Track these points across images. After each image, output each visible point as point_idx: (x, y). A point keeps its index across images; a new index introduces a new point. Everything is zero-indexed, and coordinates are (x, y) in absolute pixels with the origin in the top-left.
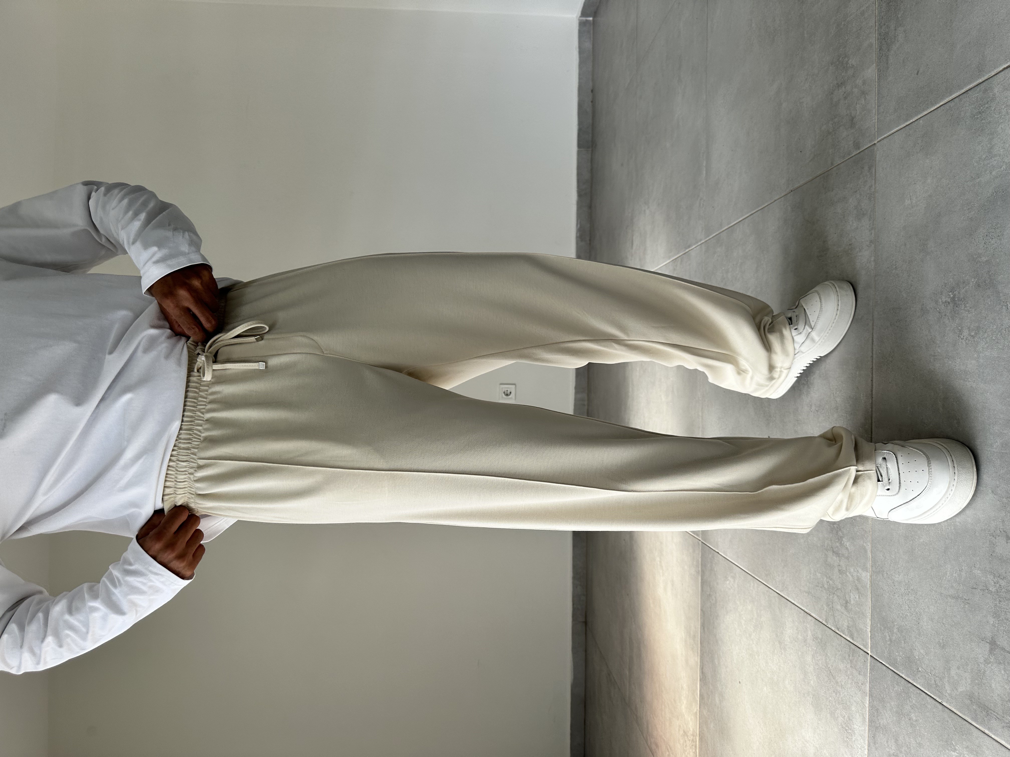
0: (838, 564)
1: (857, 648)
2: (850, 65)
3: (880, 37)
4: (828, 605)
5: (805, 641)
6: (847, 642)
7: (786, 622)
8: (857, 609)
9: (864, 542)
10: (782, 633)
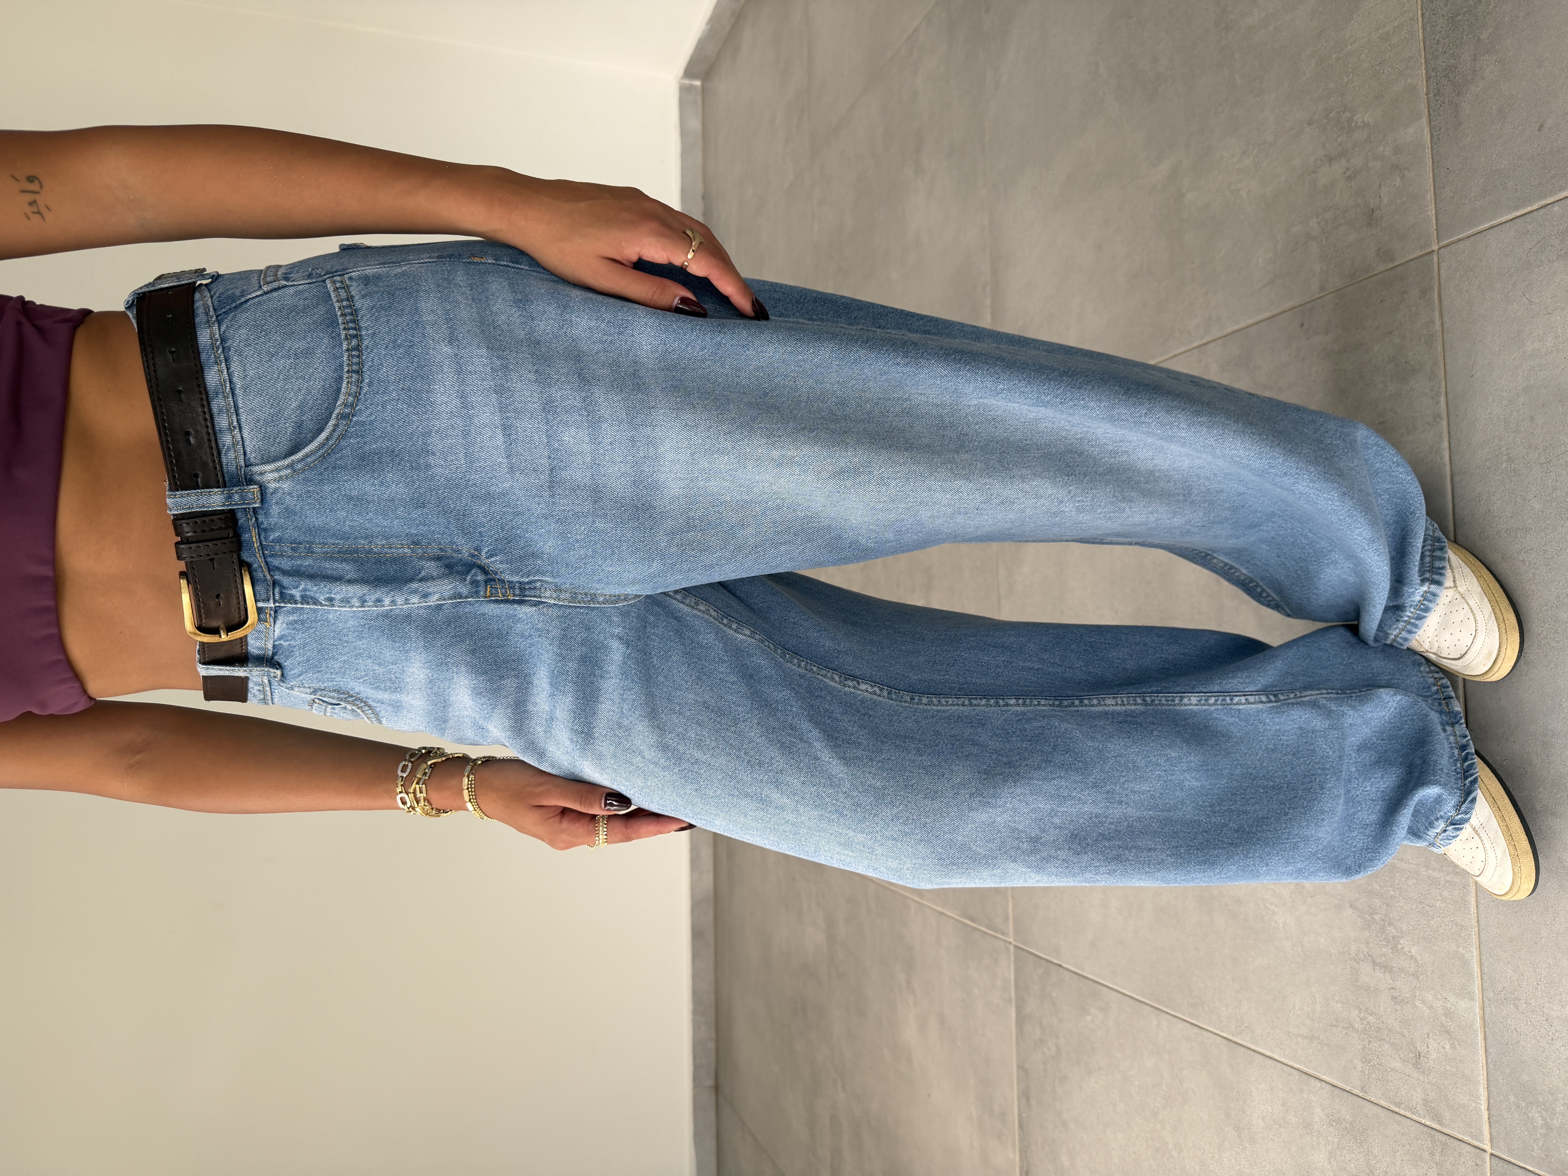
0: (1390, 986)
1: (1453, 1140)
2: (1359, 124)
3: (1433, 74)
4: (1366, 1061)
5: (1307, 1126)
6: (1426, 1129)
7: (1251, 1091)
8: (1448, 1068)
9: (1458, 947)
10: (1244, 1112)
